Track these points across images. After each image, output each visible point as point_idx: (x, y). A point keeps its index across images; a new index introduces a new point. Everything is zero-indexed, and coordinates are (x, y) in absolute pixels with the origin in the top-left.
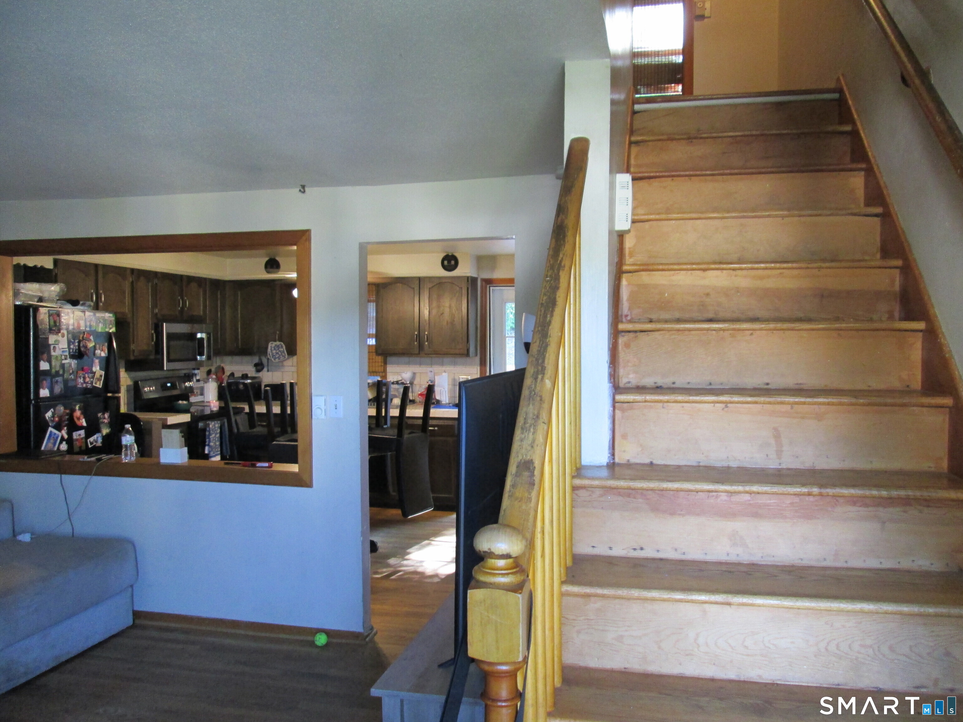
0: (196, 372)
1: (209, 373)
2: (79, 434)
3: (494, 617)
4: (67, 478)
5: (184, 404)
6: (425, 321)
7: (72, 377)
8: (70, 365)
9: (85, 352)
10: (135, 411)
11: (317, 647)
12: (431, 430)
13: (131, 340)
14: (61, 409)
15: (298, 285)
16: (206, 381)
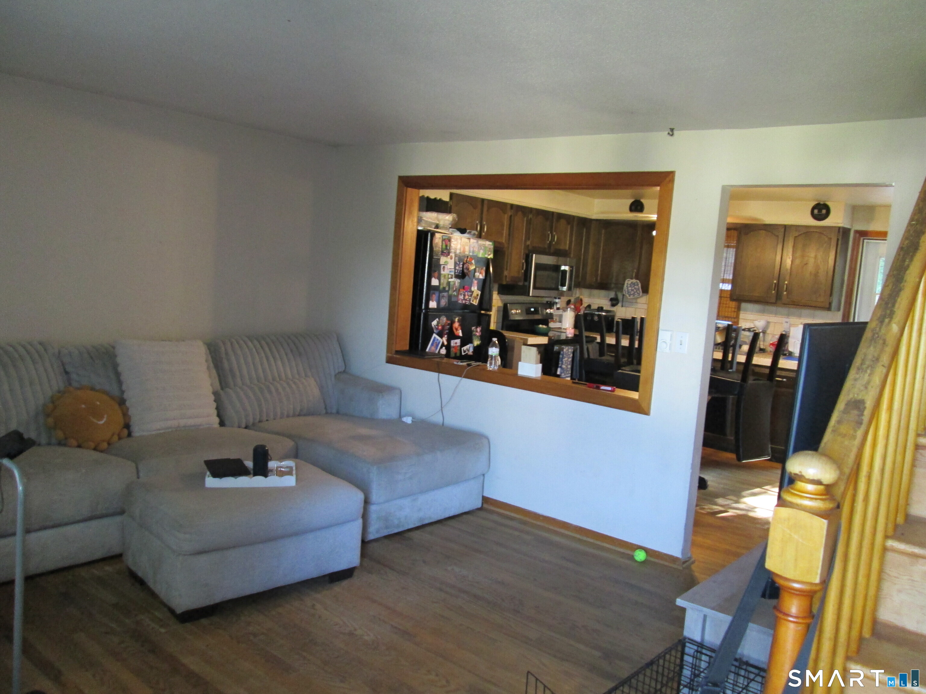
0: (557, 300)
1: (569, 302)
2: (456, 343)
3: (796, 537)
4: (444, 378)
5: (544, 328)
6: (787, 270)
7: (455, 293)
8: (455, 284)
9: (467, 274)
10: (502, 329)
11: (636, 561)
12: (777, 380)
13: (505, 267)
14: (444, 319)
15: (657, 226)
16: (565, 310)
